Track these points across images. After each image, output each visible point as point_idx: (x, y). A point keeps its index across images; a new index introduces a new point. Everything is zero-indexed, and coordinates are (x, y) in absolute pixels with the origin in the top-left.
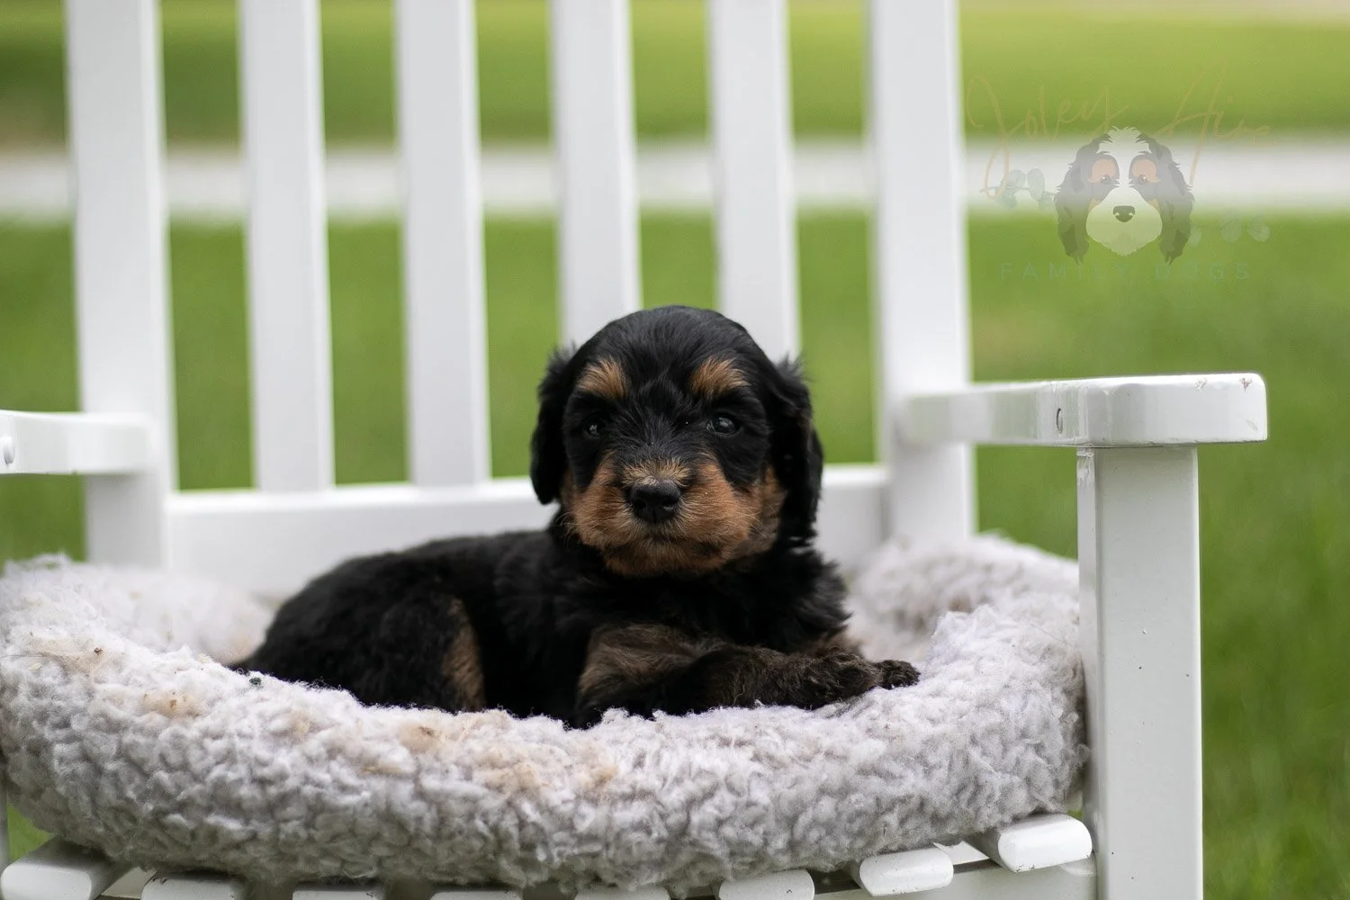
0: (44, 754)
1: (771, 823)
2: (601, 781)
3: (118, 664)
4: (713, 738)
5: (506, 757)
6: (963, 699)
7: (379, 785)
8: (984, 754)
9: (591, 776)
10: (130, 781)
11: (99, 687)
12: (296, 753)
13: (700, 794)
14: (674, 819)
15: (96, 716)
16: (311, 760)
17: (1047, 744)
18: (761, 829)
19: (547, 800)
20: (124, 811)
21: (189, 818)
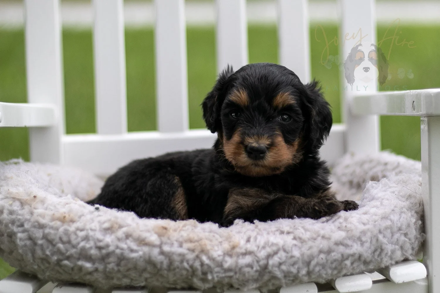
0: (14, 237)
1: (300, 264)
2: (233, 248)
3: (43, 202)
4: (277, 230)
5: (196, 238)
6: (376, 215)
7: (146, 249)
8: (384, 237)
9: (230, 245)
10: (48, 248)
11: (35, 211)
12: (113, 237)
13: (272, 253)
14: (262, 263)
15: (34, 222)
16: (119, 240)
17: (409, 233)
18: (296, 266)
19: (212, 255)
20: (45, 260)
21: (71, 262)
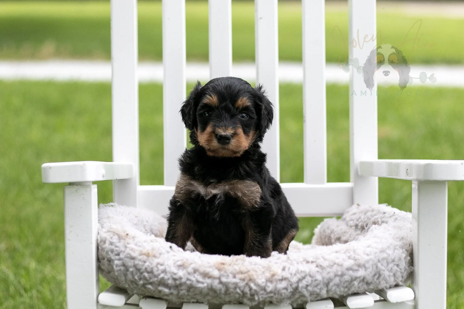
0: (111, 263)
1: (321, 285)
2: (273, 275)
3: (133, 238)
4: (304, 261)
5: (245, 270)
6: (376, 249)
7: (209, 281)
8: (382, 265)
9: (270, 274)
10: (137, 274)
11: (128, 245)
12: (185, 271)
13: (301, 278)
14: (294, 286)
15: (127, 254)
16: (189, 274)
18: (319, 287)
19: (258, 283)
20: (134, 282)
21: (153, 287)
